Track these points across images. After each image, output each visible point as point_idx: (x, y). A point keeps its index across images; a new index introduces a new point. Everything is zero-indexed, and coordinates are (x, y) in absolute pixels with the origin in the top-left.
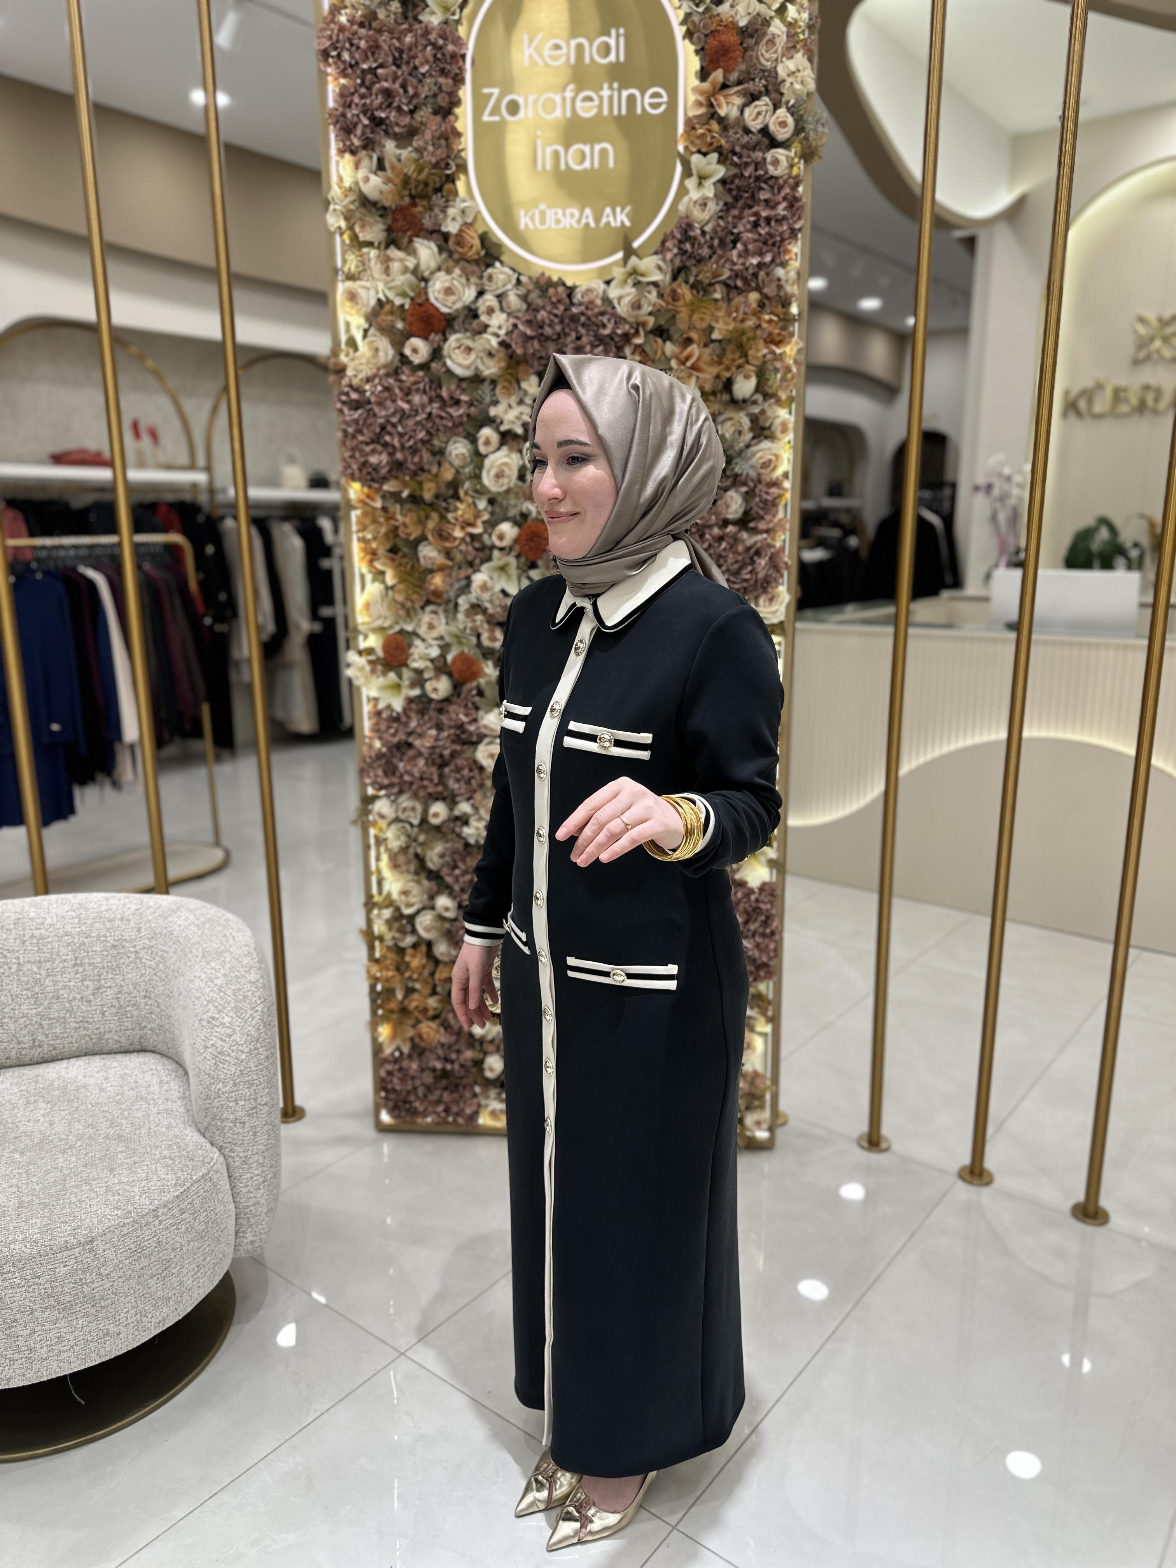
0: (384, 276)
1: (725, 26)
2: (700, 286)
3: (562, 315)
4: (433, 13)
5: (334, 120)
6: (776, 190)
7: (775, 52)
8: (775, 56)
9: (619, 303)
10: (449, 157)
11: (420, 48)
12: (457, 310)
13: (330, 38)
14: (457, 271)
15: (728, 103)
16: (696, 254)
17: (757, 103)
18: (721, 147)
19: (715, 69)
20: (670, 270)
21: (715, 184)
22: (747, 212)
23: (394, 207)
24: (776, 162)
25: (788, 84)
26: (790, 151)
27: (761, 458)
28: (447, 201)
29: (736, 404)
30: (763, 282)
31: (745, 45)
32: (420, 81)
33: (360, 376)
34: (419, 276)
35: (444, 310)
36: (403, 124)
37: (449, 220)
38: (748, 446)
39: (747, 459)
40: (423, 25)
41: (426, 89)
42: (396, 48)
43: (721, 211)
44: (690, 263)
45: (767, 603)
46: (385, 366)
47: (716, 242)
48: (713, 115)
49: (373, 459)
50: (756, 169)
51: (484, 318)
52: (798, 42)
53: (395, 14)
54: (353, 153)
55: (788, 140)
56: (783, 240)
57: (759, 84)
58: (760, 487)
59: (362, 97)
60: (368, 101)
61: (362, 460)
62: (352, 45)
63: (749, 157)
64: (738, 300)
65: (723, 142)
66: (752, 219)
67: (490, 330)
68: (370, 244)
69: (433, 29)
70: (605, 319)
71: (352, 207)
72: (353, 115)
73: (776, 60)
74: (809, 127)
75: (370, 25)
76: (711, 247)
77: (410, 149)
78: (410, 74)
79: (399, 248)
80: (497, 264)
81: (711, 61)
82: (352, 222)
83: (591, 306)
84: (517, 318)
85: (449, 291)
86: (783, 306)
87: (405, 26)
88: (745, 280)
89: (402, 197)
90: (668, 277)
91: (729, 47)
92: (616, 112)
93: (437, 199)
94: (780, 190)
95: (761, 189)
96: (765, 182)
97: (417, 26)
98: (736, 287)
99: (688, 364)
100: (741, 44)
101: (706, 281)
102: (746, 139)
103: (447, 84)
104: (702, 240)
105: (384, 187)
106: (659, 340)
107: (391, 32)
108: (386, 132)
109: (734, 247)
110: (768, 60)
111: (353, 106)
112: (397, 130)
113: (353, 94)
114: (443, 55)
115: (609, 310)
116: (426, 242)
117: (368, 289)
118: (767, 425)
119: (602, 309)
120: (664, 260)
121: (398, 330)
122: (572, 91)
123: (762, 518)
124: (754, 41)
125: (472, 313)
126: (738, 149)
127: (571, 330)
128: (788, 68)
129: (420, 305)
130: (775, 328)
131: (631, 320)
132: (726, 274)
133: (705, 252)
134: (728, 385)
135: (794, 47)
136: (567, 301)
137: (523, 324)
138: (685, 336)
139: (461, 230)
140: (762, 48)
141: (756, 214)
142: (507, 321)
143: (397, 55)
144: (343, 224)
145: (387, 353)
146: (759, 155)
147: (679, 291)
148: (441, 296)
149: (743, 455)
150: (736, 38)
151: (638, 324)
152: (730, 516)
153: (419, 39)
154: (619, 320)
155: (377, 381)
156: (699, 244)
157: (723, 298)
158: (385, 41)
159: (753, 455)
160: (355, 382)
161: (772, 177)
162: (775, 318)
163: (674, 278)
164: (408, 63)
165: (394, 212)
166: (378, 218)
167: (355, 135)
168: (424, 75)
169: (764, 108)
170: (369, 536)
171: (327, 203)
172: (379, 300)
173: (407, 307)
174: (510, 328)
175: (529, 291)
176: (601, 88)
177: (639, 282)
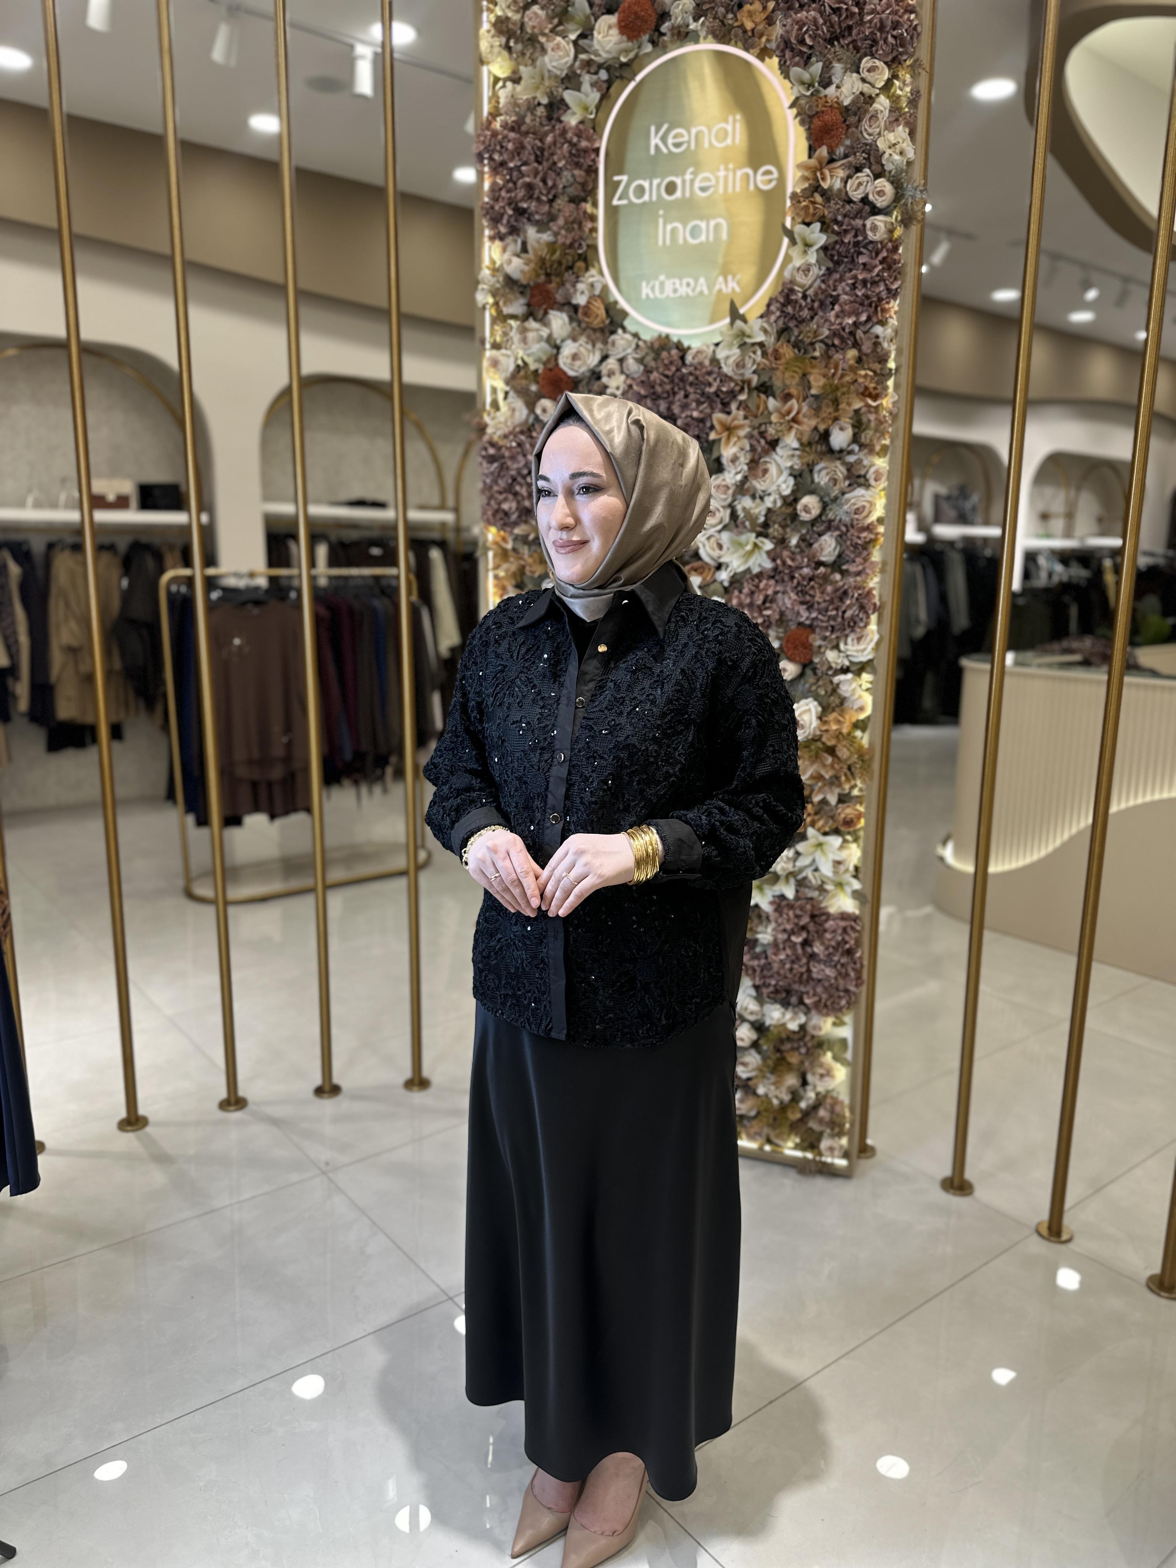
0: (522, 345)
1: (831, 106)
2: (801, 345)
3: (673, 375)
4: (574, 114)
5: (484, 212)
6: (874, 254)
7: (878, 127)
8: (878, 130)
9: (726, 364)
10: (581, 238)
11: (558, 145)
12: (583, 373)
13: (484, 142)
14: (583, 340)
15: (832, 176)
16: (797, 316)
17: (859, 174)
18: (824, 216)
19: (820, 147)
20: (775, 331)
21: (817, 251)
22: (848, 275)
23: (532, 283)
24: (874, 228)
25: (886, 156)
26: (891, 217)
27: (854, 504)
28: (578, 277)
29: (832, 453)
30: (861, 339)
31: (847, 123)
32: (559, 174)
33: (499, 433)
34: (552, 343)
35: (571, 373)
36: (543, 212)
37: (578, 294)
38: (843, 494)
39: (841, 505)
40: (562, 125)
41: (564, 180)
42: (539, 148)
43: (823, 275)
44: (792, 324)
45: (855, 641)
46: (520, 425)
47: (816, 305)
48: (816, 188)
49: (505, 506)
50: (856, 236)
51: (605, 380)
52: (900, 116)
53: (540, 117)
54: (502, 238)
55: (888, 207)
56: (880, 300)
57: (861, 157)
58: (852, 531)
59: (508, 191)
60: (513, 195)
61: (496, 507)
62: (502, 147)
63: (849, 224)
64: (838, 356)
65: (826, 213)
66: (850, 282)
67: (609, 391)
68: (514, 317)
69: (570, 128)
70: (710, 379)
71: (498, 285)
72: (501, 207)
73: (879, 134)
74: (909, 193)
75: (519, 128)
76: (811, 309)
77: (549, 233)
78: (550, 169)
79: (535, 320)
80: (620, 331)
81: (816, 140)
82: (498, 298)
83: (699, 367)
84: (633, 379)
85: (575, 357)
86: (879, 362)
87: (547, 128)
88: (843, 340)
89: (538, 275)
90: (772, 339)
91: (833, 125)
92: (730, 190)
93: (568, 276)
94: (877, 254)
95: (860, 253)
96: (865, 247)
97: (558, 126)
98: (833, 345)
99: (787, 418)
100: (845, 121)
101: (807, 341)
102: (848, 207)
103: (580, 176)
104: (804, 304)
105: (526, 268)
106: (763, 396)
107: (534, 134)
108: (529, 219)
109: (833, 309)
110: (870, 135)
111: (500, 200)
112: (537, 217)
113: (501, 189)
114: (578, 150)
115: (716, 370)
116: (558, 313)
117: (508, 356)
118: (862, 472)
119: (709, 369)
120: (768, 322)
121: (532, 392)
122: (692, 173)
123: (854, 561)
124: (857, 118)
125: (595, 376)
126: (840, 218)
127: (679, 389)
128: (889, 140)
129: (551, 370)
130: (871, 382)
131: (736, 377)
132: (826, 332)
133: (805, 313)
134: (825, 436)
135: (897, 120)
136: (680, 363)
137: (637, 385)
138: (786, 391)
139: (589, 302)
140: (865, 124)
141: (855, 277)
142: (625, 382)
143: (539, 153)
144: (491, 300)
145: (522, 413)
146: (858, 222)
147: (781, 350)
148: (569, 361)
149: (838, 501)
150: (839, 117)
151: (743, 382)
152: (823, 559)
153: (558, 138)
154: (725, 378)
155: (511, 437)
156: (800, 306)
157: (821, 355)
158: (529, 143)
159: (848, 500)
160: (496, 438)
161: (871, 242)
162: (870, 373)
163: (778, 339)
164: (548, 160)
165: (532, 288)
166: (518, 295)
167: (502, 224)
168: (561, 168)
169: (865, 179)
170: (502, 574)
171: (477, 282)
172: (518, 366)
173: (540, 371)
174: (626, 388)
175: (647, 354)
176: (718, 170)
177: (745, 343)
